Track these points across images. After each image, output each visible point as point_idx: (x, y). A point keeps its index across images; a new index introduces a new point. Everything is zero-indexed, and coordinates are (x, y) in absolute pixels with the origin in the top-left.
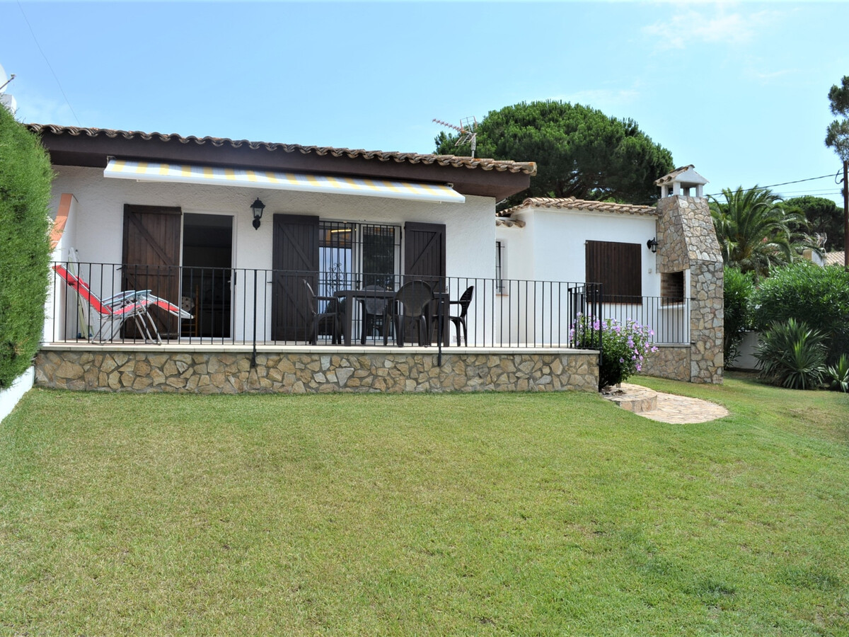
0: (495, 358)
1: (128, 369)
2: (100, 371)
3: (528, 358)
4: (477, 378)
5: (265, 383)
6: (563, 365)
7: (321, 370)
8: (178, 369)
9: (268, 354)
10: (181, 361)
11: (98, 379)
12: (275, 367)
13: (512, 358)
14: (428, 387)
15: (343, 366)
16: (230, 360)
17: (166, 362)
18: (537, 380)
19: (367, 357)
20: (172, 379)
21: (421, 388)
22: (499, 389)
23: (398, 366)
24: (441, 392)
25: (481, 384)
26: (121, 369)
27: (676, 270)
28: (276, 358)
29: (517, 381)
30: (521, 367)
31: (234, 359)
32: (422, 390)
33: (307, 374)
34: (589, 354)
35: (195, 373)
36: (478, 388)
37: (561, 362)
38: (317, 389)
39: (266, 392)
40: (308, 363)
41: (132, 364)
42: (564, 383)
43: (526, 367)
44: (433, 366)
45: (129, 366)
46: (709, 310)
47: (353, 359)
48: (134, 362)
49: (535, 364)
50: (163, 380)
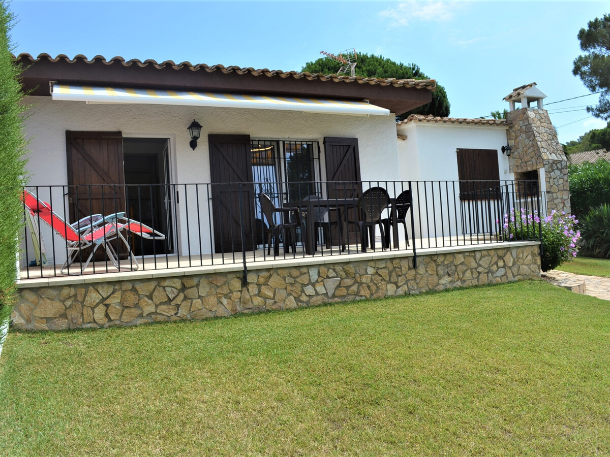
0: (460, 255)
1: (115, 301)
2: (83, 306)
3: (485, 253)
4: (447, 276)
5: (257, 301)
6: (513, 257)
7: (310, 283)
8: (167, 295)
9: (258, 271)
10: (171, 287)
11: (82, 314)
12: (266, 284)
13: (473, 254)
14: (407, 289)
15: (331, 276)
16: (220, 281)
17: (154, 289)
18: (494, 273)
19: (351, 266)
20: (163, 307)
21: (401, 291)
22: (465, 285)
23: (380, 272)
24: (418, 293)
25: (450, 282)
26: (107, 302)
27: (530, 169)
28: (266, 274)
29: (478, 276)
30: (481, 262)
31: (224, 280)
32: (401, 293)
33: (298, 288)
34: (532, 246)
35: (186, 298)
36: (449, 286)
37: (512, 255)
38: (308, 302)
39: (259, 312)
40: (298, 277)
41: (118, 295)
42: (515, 274)
43: (485, 262)
44: (410, 269)
45: (114, 297)
46: (560, 200)
47: (338, 268)
48: (120, 292)
49: (492, 258)
50: (152, 309)
